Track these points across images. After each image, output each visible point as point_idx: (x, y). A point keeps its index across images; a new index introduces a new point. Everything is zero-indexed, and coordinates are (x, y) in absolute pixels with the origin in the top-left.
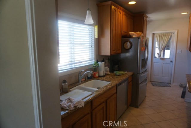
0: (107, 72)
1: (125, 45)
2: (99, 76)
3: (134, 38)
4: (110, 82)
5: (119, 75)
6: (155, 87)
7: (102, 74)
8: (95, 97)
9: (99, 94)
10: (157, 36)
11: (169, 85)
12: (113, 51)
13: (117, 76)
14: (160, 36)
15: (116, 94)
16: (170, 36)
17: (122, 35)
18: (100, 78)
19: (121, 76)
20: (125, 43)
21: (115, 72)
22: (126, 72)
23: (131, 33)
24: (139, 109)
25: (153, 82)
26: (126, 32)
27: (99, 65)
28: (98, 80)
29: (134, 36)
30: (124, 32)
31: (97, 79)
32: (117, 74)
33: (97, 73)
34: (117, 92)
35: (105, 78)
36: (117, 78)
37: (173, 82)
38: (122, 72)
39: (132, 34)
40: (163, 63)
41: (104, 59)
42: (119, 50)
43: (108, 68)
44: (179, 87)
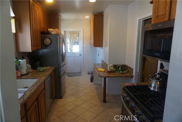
0: (29, 69)
1: (44, 41)
2: (22, 75)
3: (53, 34)
4: (37, 79)
5: (42, 71)
6: (70, 78)
7: (24, 72)
8: (29, 97)
9: (31, 93)
10: (68, 34)
11: (81, 74)
12: (34, 47)
13: (41, 72)
14: (70, 34)
15: (44, 90)
16: (78, 34)
17: (41, 31)
18: (24, 77)
19: (45, 72)
20: (45, 39)
21: (38, 69)
22: (49, 67)
23: (49, 29)
24: (62, 99)
25: (68, 74)
26: (44, 29)
27: (21, 63)
28: (22, 79)
29: (53, 33)
30: (42, 28)
31: (20, 79)
32: (41, 70)
33: (19, 72)
34: (44, 88)
35: (29, 76)
36: (43, 74)
37: (83, 71)
38: (45, 68)
39: (51, 30)
40: (75, 57)
41: (23, 56)
42: (39, 46)
43: (30, 65)
44: (87, 74)
